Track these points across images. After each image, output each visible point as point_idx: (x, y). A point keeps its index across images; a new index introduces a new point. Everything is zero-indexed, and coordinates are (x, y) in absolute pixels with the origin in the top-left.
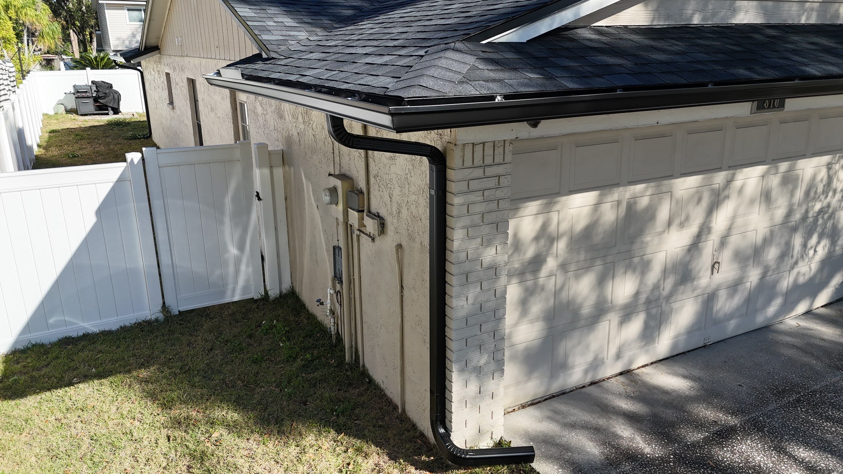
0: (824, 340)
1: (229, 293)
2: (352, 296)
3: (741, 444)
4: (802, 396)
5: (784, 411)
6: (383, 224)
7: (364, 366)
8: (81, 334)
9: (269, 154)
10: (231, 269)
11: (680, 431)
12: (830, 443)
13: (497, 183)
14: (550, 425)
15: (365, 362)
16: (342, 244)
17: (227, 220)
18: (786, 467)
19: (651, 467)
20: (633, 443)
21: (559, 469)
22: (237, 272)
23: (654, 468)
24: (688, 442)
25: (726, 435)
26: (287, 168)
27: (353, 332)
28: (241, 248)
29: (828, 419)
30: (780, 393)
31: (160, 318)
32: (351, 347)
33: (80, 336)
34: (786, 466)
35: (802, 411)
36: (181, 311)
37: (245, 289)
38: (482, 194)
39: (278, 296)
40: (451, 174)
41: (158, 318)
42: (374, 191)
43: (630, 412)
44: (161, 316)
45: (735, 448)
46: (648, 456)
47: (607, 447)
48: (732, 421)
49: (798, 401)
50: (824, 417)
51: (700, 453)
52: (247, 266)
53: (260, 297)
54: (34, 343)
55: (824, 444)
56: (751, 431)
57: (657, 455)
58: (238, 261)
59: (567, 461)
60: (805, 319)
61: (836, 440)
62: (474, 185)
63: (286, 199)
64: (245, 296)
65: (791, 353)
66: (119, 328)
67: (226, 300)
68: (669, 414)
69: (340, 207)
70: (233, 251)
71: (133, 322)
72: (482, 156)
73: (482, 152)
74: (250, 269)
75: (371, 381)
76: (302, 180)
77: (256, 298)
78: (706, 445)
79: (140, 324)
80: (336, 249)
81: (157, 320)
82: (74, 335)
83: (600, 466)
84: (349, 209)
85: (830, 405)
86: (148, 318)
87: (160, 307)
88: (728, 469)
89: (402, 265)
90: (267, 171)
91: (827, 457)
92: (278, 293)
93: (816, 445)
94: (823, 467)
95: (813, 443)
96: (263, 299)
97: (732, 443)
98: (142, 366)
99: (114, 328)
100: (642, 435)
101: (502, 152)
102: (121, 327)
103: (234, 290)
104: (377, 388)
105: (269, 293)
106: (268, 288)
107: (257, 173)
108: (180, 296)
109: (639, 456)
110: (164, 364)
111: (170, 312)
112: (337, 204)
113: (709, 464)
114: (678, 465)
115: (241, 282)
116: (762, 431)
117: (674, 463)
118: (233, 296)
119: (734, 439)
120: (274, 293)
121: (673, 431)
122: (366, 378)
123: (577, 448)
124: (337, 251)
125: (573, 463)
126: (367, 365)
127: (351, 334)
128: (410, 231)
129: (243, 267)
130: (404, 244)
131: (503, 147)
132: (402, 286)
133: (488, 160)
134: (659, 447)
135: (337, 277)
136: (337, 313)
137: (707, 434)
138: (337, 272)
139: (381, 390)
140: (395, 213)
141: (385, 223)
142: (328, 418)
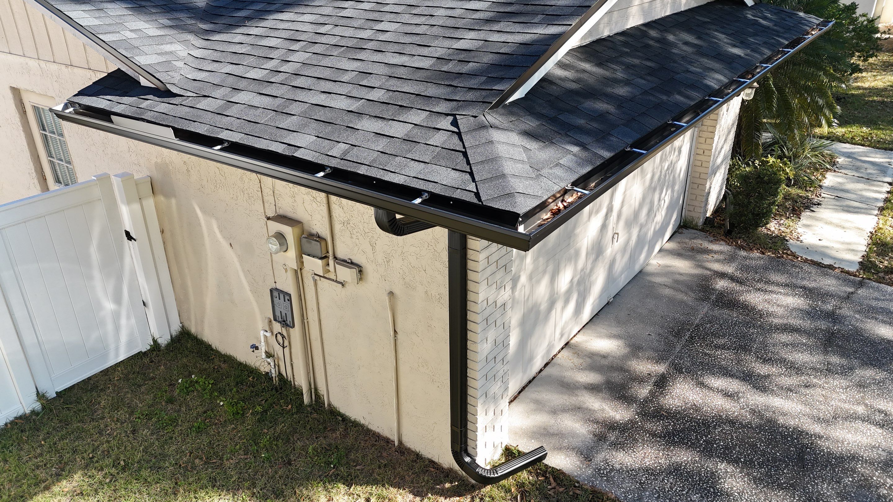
0: (681, 274)
1: (112, 354)
2: (307, 341)
3: (675, 389)
4: (692, 332)
5: (687, 349)
6: (361, 271)
7: (329, 405)
9: (136, 183)
10: (110, 327)
11: (631, 391)
12: (726, 368)
14: (537, 417)
15: (331, 400)
17: (96, 274)
18: (711, 400)
19: (628, 432)
20: (606, 414)
21: (566, 458)
22: (117, 328)
23: (630, 432)
24: (641, 399)
25: (661, 384)
26: (161, 198)
27: (311, 375)
28: (118, 300)
29: (717, 347)
30: (678, 334)
31: (36, 408)
32: (310, 389)
34: (710, 398)
35: (698, 346)
36: (59, 391)
37: (130, 343)
39: (170, 341)
41: (34, 409)
43: (588, 384)
44: (37, 406)
45: (672, 394)
46: (621, 422)
47: (589, 425)
48: (661, 368)
49: (691, 337)
50: (713, 348)
51: (653, 407)
52: (128, 318)
53: (149, 348)
55: (724, 372)
56: (676, 375)
57: (627, 419)
58: (116, 316)
59: (568, 448)
60: (661, 257)
61: (729, 365)
63: (162, 232)
64: (131, 352)
65: (667, 292)
67: (110, 363)
68: (617, 377)
69: (292, 253)
70: (109, 306)
71: (3, 423)
74: (133, 321)
75: (345, 419)
76: (196, 214)
77: (144, 350)
78: (653, 398)
80: (276, 292)
81: (33, 412)
83: (593, 444)
84: (303, 255)
85: (712, 335)
86: (22, 413)
87: (34, 397)
88: (677, 414)
89: (394, 312)
90: (136, 207)
91: (730, 382)
92: (170, 338)
93: (719, 374)
94: (732, 392)
95: (717, 372)
96: (153, 348)
97: (669, 390)
98: (58, 477)
100: (608, 404)
103: (117, 349)
104: (356, 424)
105: (159, 340)
106: (155, 336)
107: (124, 210)
108: (54, 376)
109: (615, 425)
110: (86, 467)
111: (47, 398)
112: (286, 251)
113: (663, 414)
114: (645, 423)
115: (124, 338)
116: (682, 373)
117: (641, 422)
118: (117, 355)
119: (668, 386)
120: (164, 341)
121: (626, 392)
122: (338, 417)
123: (568, 433)
125: (573, 449)
126: (335, 404)
127: (309, 379)
128: (407, 280)
129: (123, 321)
130: (396, 291)
132: (395, 332)
134: (624, 412)
135: (279, 318)
136: (278, 355)
137: (649, 387)
138: (278, 314)
139: (362, 426)
141: (364, 270)
142: (325, 473)
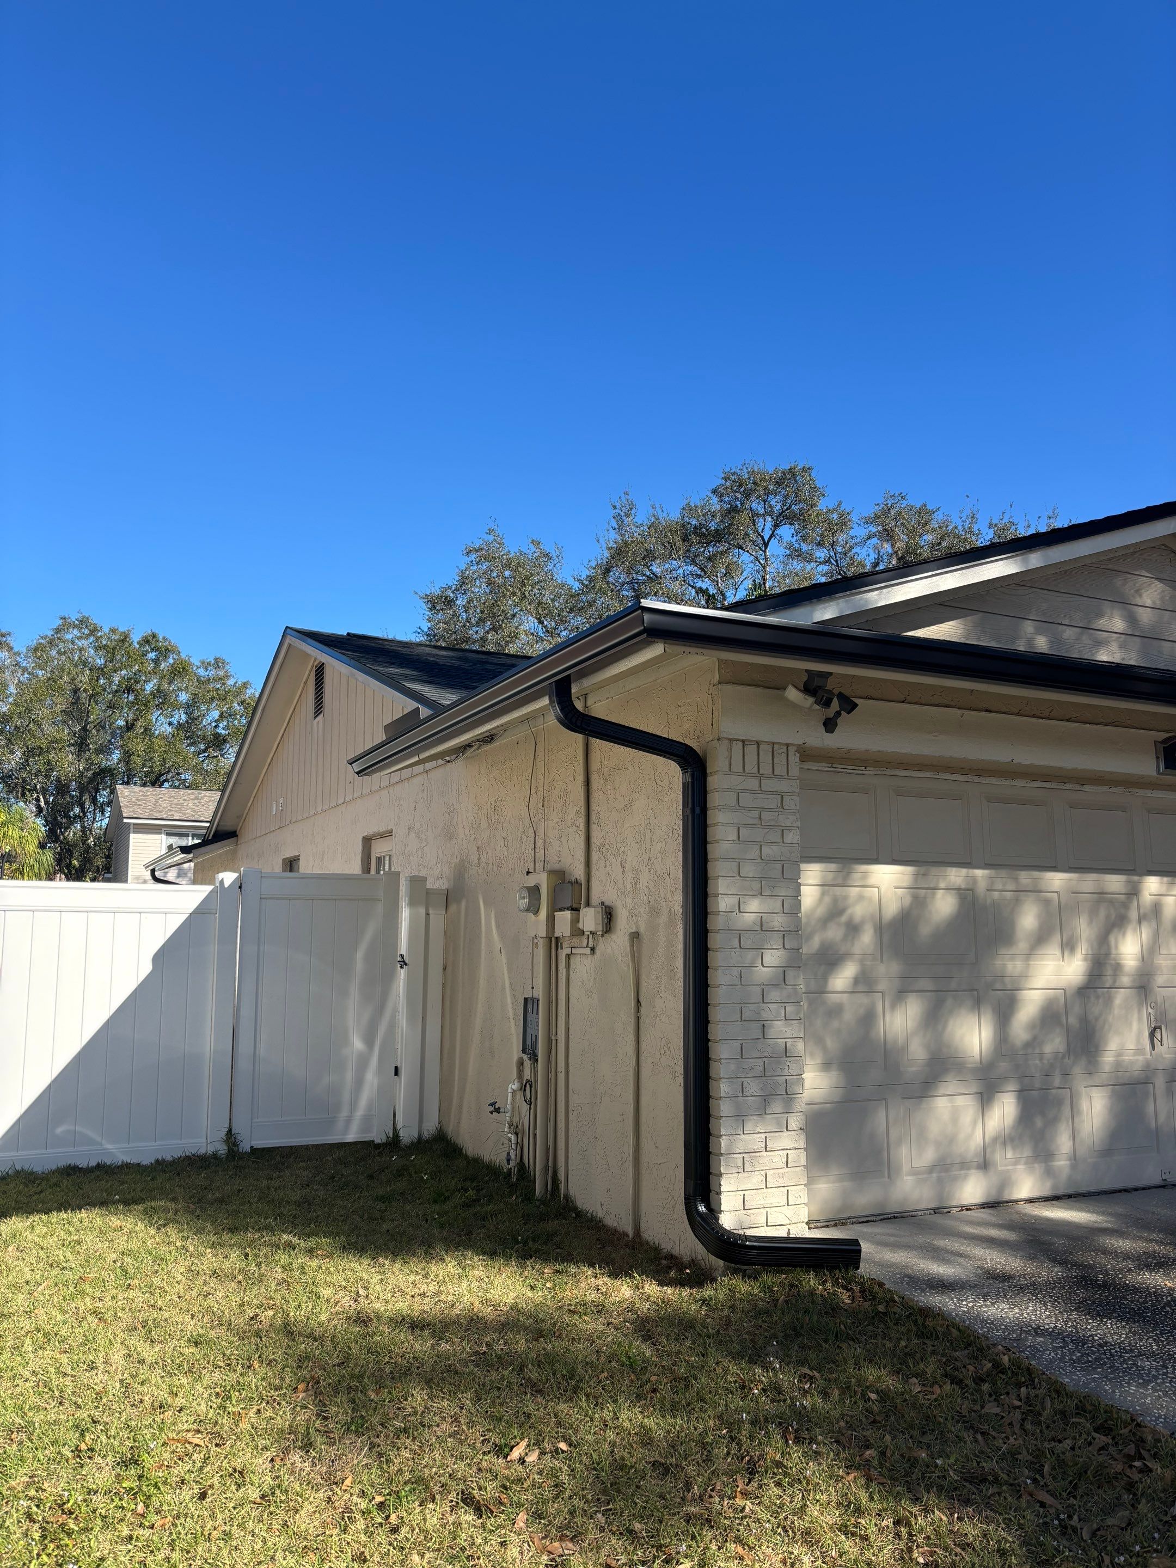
1: (339, 1124)
2: (552, 1076)
6: (610, 914)
7: (567, 1196)
8: (93, 1163)
9: (427, 893)
13: (779, 805)
15: (570, 1185)
16: (539, 993)
26: (451, 910)
27: (551, 1143)
28: (369, 1040)
31: (220, 1152)
32: (546, 1168)
33: (92, 1167)
36: (255, 1147)
37: (367, 1119)
38: (757, 816)
39: (415, 1140)
40: (713, 782)
41: (217, 1151)
42: (597, 872)
44: (222, 1149)
53: (384, 1140)
54: (18, 1168)
58: (362, 1064)
62: (746, 800)
63: (445, 969)
64: (361, 1135)
66: (153, 1162)
69: (543, 913)
71: (177, 1154)
72: (756, 762)
73: (756, 757)
77: (378, 1141)
79: (188, 1157)
80: (529, 1004)
81: (215, 1156)
82: (83, 1164)
84: (556, 912)
86: (202, 1151)
87: (223, 1133)
89: (638, 966)
92: (416, 1136)
96: (390, 1144)
99: (147, 1160)
101: (784, 761)
102: (157, 1161)
103: (349, 1121)
105: (401, 1134)
106: (399, 1126)
108: (256, 1120)
111: (237, 1146)
112: (536, 912)
120: (408, 1134)
124: (530, 1006)
126: (572, 1192)
127: (547, 1149)
128: (652, 902)
130: (642, 930)
131: (785, 755)
132: (638, 1001)
133: (766, 769)
135: (529, 1049)
136: (523, 1125)
138: (529, 1042)
140: (629, 886)
141: (614, 913)
